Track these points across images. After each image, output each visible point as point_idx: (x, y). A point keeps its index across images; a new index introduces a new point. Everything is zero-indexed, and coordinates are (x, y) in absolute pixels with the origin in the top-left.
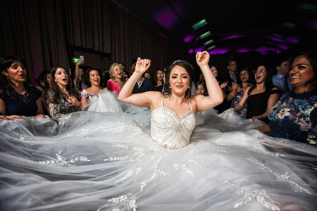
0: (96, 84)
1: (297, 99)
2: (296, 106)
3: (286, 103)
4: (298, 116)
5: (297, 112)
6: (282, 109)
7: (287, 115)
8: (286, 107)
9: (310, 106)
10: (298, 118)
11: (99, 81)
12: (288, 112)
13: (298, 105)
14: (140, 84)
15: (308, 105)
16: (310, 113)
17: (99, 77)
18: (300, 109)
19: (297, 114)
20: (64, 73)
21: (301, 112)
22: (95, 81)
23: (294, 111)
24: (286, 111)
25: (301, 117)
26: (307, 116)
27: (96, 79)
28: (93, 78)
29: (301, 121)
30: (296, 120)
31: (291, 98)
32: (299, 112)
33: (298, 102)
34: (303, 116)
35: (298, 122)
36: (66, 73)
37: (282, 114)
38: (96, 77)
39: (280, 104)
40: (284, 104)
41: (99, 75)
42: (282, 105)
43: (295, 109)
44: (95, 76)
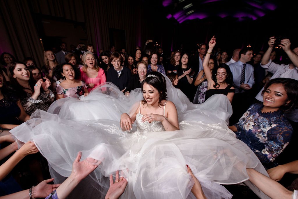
0: (71, 78)
1: (262, 116)
2: (259, 123)
3: (253, 117)
4: (258, 131)
5: (258, 128)
6: (249, 122)
7: (251, 129)
8: (252, 120)
9: (269, 126)
10: (258, 133)
11: (74, 75)
12: (252, 126)
13: (261, 122)
14: (119, 72)
15: (267, 124)
16: (268, 132)
17: (73, 72)
18: (261, 126)
19: (258, 129)
20: (25, 69)
21: (262, 129)
22: (69, 75)
23: (256, 126)
24: (251, 124)
25: (260, 132)
26: (265, 133)
27: (70, 74)
28: (67, 73)
29: (260, 135)
30: (256, 134)
31: (257, 114)
32: (260, 128)
33: (262, 119)
34: (262, 132)
35: (258, 136)
36: (27, 69)
37: (248, 127)
38: (70, 72)
39: (248, 116)
40: (251, 117)
41: (72, 69)
42: (250, 118)
43: (258, 125)
44: (69, 70)
